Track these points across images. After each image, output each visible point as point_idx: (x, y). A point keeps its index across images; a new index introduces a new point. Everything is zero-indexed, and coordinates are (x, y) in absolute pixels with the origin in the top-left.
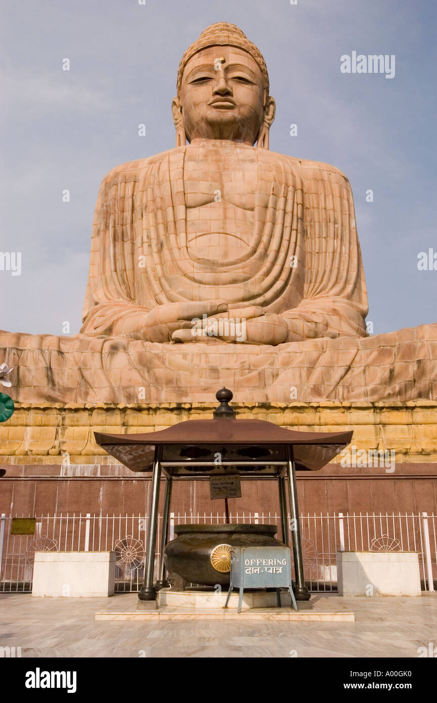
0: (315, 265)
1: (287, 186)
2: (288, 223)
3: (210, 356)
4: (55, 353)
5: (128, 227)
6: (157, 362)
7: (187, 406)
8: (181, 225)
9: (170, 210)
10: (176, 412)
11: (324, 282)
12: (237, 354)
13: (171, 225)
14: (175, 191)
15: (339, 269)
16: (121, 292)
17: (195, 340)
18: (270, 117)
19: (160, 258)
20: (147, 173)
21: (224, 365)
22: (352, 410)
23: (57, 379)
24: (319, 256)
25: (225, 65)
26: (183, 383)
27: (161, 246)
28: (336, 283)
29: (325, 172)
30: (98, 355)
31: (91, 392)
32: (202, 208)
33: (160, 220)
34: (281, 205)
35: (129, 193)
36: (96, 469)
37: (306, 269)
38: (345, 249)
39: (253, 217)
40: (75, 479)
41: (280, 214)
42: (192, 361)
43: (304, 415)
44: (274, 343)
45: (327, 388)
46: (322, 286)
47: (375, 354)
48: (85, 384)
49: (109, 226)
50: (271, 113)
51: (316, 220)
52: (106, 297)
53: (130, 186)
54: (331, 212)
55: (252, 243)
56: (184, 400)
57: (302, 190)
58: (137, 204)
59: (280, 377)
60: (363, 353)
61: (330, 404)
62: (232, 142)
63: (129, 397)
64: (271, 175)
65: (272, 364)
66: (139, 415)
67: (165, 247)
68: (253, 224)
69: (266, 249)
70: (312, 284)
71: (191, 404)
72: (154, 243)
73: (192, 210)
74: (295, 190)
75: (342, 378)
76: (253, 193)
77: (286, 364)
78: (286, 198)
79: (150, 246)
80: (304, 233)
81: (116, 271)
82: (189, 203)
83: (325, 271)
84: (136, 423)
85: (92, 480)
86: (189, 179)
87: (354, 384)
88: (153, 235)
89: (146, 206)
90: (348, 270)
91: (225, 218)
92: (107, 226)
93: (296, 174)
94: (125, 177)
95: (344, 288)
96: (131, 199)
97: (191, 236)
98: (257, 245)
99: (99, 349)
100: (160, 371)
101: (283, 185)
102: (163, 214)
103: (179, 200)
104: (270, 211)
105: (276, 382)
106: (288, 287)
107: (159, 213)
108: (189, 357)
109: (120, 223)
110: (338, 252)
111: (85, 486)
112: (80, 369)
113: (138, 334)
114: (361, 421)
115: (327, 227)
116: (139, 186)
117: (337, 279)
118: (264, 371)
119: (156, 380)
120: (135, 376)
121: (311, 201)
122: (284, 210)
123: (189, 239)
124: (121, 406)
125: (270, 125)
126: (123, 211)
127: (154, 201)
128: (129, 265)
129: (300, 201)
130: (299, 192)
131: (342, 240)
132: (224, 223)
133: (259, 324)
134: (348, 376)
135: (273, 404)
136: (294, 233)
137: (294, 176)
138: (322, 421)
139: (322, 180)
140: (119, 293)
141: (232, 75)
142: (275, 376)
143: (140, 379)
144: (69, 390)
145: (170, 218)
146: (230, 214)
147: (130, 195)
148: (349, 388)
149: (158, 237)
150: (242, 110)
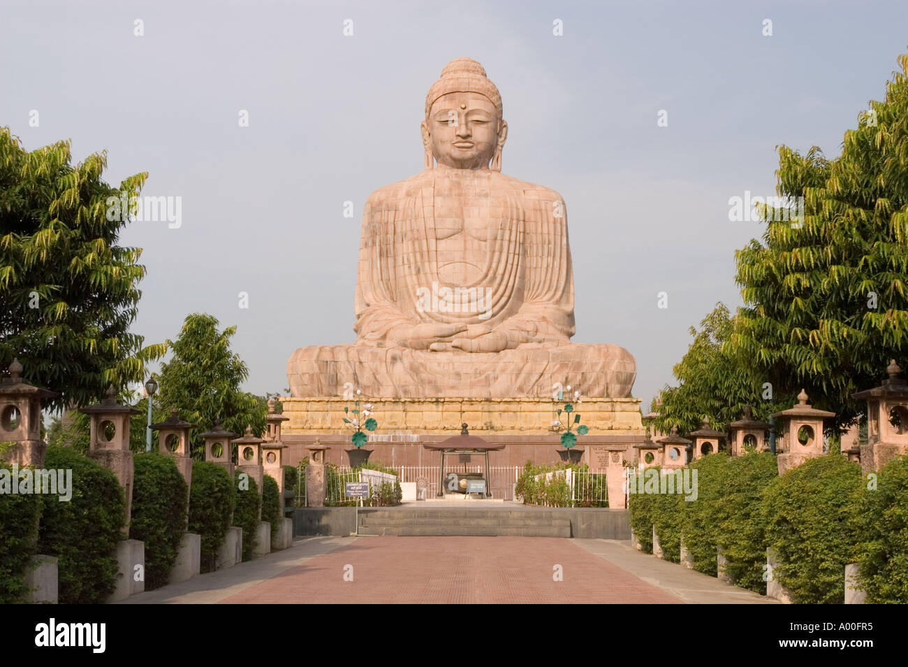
0: (533, 277)
1: (512, 219)
2: (512, 251)
3: (456, 364)
4: (358, 363)
5: (391, 246)
6: (422, 369)
7: (442, 400)
8: (433, 254)
9: (424, 242)
10: (435, 403)
11: (539, 291)
12: (473, 363)
13: (426, 254)
14: (428, 227)
15: (551, 280)
16: (386, 295)
17: (445, 350)
18: (503, 138)
19: (418, 279)
20: (405, 205)
21: (464, 371)
22: (540, 403)
23: (360, 380)
24: (535, 270)
25: (466, 111)
26: (439, 384)
27: (418, 271)
28: (549, 290)
29: (543, 202)
30: (384, 364)
31: (381, 387)
32: (448, 240)
33: (417, 249)
34: (507, 237)
35: (391, 220)
36: (390, 437)
37: (526, 280)
38: (557, 263)
39: (486, 247)
40: (378, 443)
41: (506, 244)
42: (444, 367)
43: (512, 406)
44: (497, 351)
45: (527, 387)
46: (537, 293)
47: (558, 366)
48: (377, 384)
49: (376, 243)
50: (503, 135)
51: (535, 242)
52: (375, 299)
53: (392, 214)
54: (546, 236)
55: (485, 270)
56: (440, 395)
57: (524, 221)
58: (398, 230)
59: (499, 379)
60: (551, 364)
61: (527, 400)
62: (471, 171)
63: (405, 392)
64: (501, 210)
65: (494, 371)
66: (413, 405)
67: (422, 272)
68: (485, 253)
69: (495, 274)
70: (530, 292)
71: (444, 398)
72: (413, 266)
73: (441, 241)
74: (518, 220)
75: (537, 381)
76: (486, 228)
77: (503, 371)
78: (511, 230)
79: (410, 267)
80: (525, 252)
81: (382, 280)
82: (439, 236)
83: (540, 282)
84: (411, 409)
85: (388, 444)
86: (438, 217)
87: (545, 384)
88: (412, 260)
89: (405, 235)
90: (558, 280)
91: (465, 249)
92: (374, 243)
93: (520, 207)
94: (387, 205)
95: (554, 294)
96: (393, 226)
97: (440, 264)
98: (488, 271)
99: (384, 359)
100: (424, 376)
101: (509, 220)
102: (419, 244)
103: (431, 234)
104: (498, 242)
105: (496, 383)
106: (511, 299)
107: (416, 243)
108: (442, 365)
109: (385, 243)
110: (551, 266)
111: (383, 446)
112: (374, 374)
113: (406, 343)
114: (546, 410)
115: (543, 247)
116: (400, 214)
117: (549, 287)
118: (489, 375)
119: (422, 380)
120: (408, 378)
121: (531, 227)
122: (510, 241)
123: (439, 266)
124: (403, 400)
125: (502, 146)
126: (387, 234)
127: (412, 231)
128: (392, 276)
129: (522, 230)
130: (522, 223)
131: (554, 256)
132: (465, 253)
133: (487, 340)
134: (541, 379)
135: (493, 400)
136: (516, 256)
137: (517, 209)
138: (522, 410)
139: (541, 210)
140: (384, 296)
141: (470, 118)
142: (496, 378)
143: (412, 381)
144: (368, 387)
145: (425, 249)
146: (469, 245)
147: (392, 221)
148: (541, 387)
149: (416, 262)
150: (479, 147)
